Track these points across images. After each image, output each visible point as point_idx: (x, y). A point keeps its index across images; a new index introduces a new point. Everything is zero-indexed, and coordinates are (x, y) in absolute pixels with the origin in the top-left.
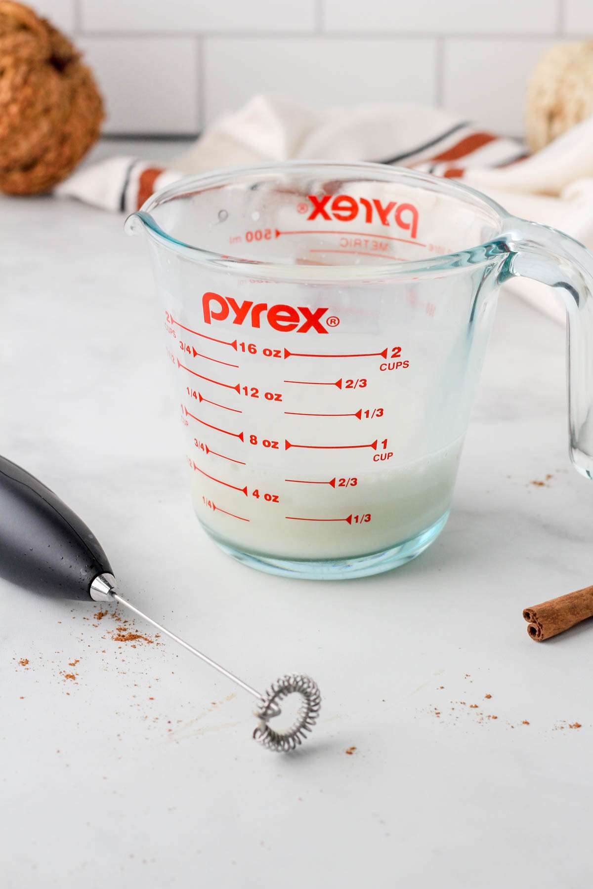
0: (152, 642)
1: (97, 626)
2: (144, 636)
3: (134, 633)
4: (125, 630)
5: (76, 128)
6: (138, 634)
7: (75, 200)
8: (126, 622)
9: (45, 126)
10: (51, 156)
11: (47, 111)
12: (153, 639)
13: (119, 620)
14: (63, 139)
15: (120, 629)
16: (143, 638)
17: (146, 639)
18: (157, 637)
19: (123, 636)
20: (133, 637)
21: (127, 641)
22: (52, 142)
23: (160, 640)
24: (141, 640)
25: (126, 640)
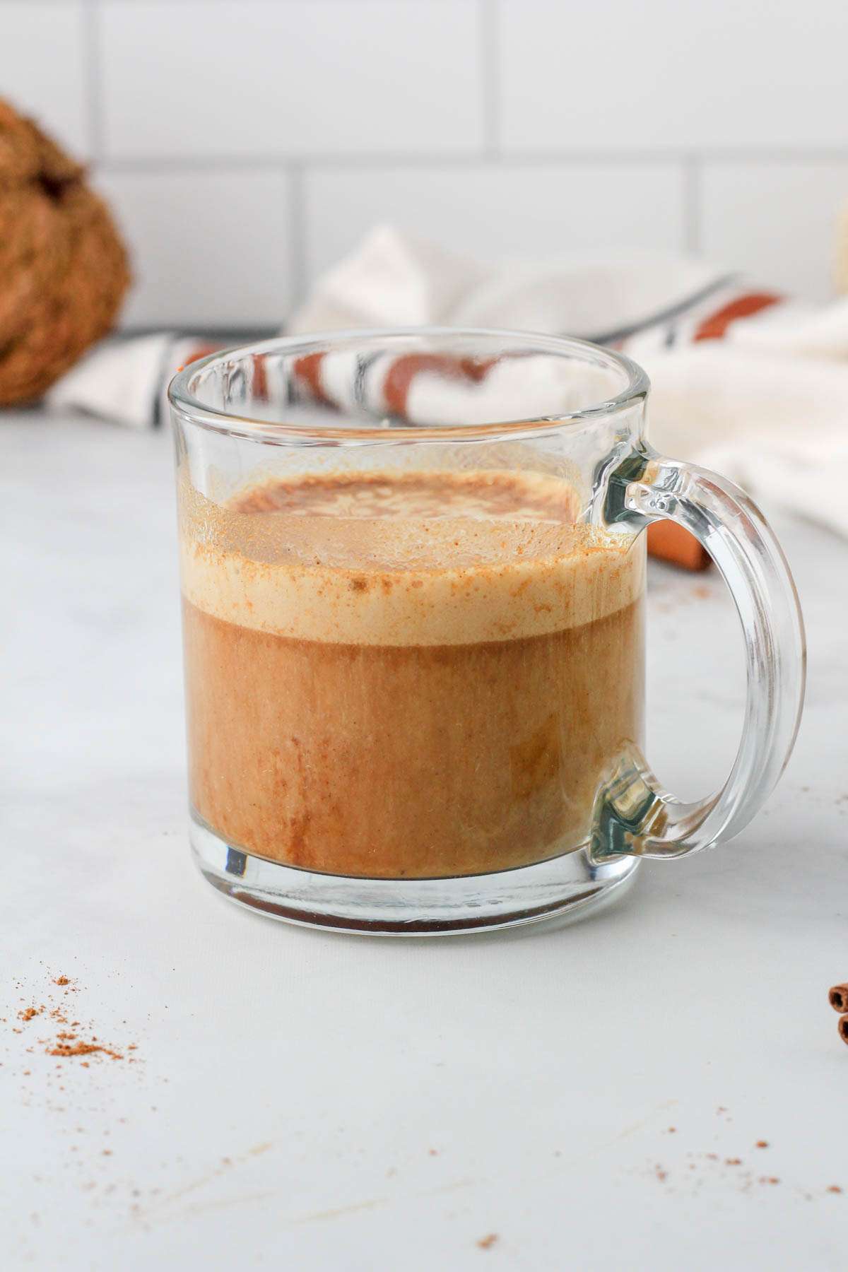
0: (120, 1057)
1: (20, 1032)
2: (108, 1048)
3: (89, 1043)
4: (72, 1037)
5: (80, 290)
6: (96, 1044)
7: (84, 413)
8: (75, 1024)
9: (24, 283)
10: (38, 337)
11: (29, 257)
12: (124, 1052)
13: (64, 1020)
14: (57, 308)
15: (63, 1036)
16: (105, 1050)
17: (110, 1053)
18: (132, 1048)
19: (68, 1048)
20: (86, 1050)
21: (74, 1057)
22: (38, 311)
23: (136, 1054)
24: (100, 1053)
25: (71, 1054)
